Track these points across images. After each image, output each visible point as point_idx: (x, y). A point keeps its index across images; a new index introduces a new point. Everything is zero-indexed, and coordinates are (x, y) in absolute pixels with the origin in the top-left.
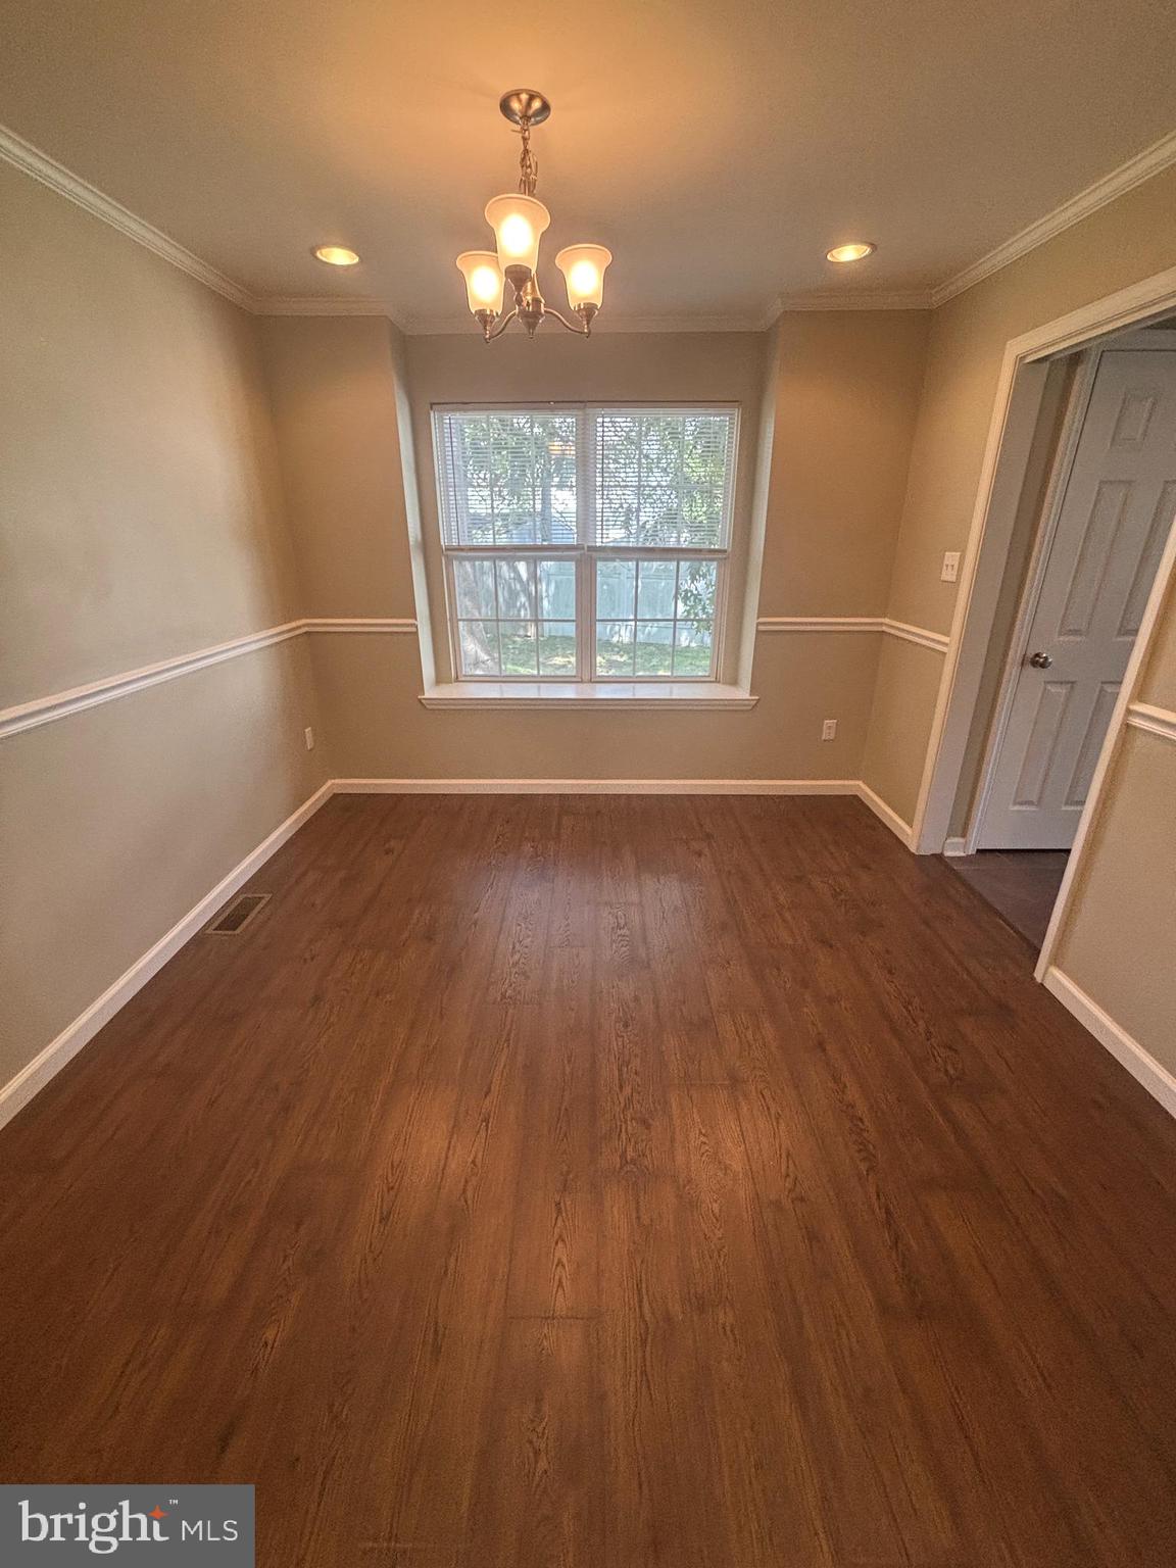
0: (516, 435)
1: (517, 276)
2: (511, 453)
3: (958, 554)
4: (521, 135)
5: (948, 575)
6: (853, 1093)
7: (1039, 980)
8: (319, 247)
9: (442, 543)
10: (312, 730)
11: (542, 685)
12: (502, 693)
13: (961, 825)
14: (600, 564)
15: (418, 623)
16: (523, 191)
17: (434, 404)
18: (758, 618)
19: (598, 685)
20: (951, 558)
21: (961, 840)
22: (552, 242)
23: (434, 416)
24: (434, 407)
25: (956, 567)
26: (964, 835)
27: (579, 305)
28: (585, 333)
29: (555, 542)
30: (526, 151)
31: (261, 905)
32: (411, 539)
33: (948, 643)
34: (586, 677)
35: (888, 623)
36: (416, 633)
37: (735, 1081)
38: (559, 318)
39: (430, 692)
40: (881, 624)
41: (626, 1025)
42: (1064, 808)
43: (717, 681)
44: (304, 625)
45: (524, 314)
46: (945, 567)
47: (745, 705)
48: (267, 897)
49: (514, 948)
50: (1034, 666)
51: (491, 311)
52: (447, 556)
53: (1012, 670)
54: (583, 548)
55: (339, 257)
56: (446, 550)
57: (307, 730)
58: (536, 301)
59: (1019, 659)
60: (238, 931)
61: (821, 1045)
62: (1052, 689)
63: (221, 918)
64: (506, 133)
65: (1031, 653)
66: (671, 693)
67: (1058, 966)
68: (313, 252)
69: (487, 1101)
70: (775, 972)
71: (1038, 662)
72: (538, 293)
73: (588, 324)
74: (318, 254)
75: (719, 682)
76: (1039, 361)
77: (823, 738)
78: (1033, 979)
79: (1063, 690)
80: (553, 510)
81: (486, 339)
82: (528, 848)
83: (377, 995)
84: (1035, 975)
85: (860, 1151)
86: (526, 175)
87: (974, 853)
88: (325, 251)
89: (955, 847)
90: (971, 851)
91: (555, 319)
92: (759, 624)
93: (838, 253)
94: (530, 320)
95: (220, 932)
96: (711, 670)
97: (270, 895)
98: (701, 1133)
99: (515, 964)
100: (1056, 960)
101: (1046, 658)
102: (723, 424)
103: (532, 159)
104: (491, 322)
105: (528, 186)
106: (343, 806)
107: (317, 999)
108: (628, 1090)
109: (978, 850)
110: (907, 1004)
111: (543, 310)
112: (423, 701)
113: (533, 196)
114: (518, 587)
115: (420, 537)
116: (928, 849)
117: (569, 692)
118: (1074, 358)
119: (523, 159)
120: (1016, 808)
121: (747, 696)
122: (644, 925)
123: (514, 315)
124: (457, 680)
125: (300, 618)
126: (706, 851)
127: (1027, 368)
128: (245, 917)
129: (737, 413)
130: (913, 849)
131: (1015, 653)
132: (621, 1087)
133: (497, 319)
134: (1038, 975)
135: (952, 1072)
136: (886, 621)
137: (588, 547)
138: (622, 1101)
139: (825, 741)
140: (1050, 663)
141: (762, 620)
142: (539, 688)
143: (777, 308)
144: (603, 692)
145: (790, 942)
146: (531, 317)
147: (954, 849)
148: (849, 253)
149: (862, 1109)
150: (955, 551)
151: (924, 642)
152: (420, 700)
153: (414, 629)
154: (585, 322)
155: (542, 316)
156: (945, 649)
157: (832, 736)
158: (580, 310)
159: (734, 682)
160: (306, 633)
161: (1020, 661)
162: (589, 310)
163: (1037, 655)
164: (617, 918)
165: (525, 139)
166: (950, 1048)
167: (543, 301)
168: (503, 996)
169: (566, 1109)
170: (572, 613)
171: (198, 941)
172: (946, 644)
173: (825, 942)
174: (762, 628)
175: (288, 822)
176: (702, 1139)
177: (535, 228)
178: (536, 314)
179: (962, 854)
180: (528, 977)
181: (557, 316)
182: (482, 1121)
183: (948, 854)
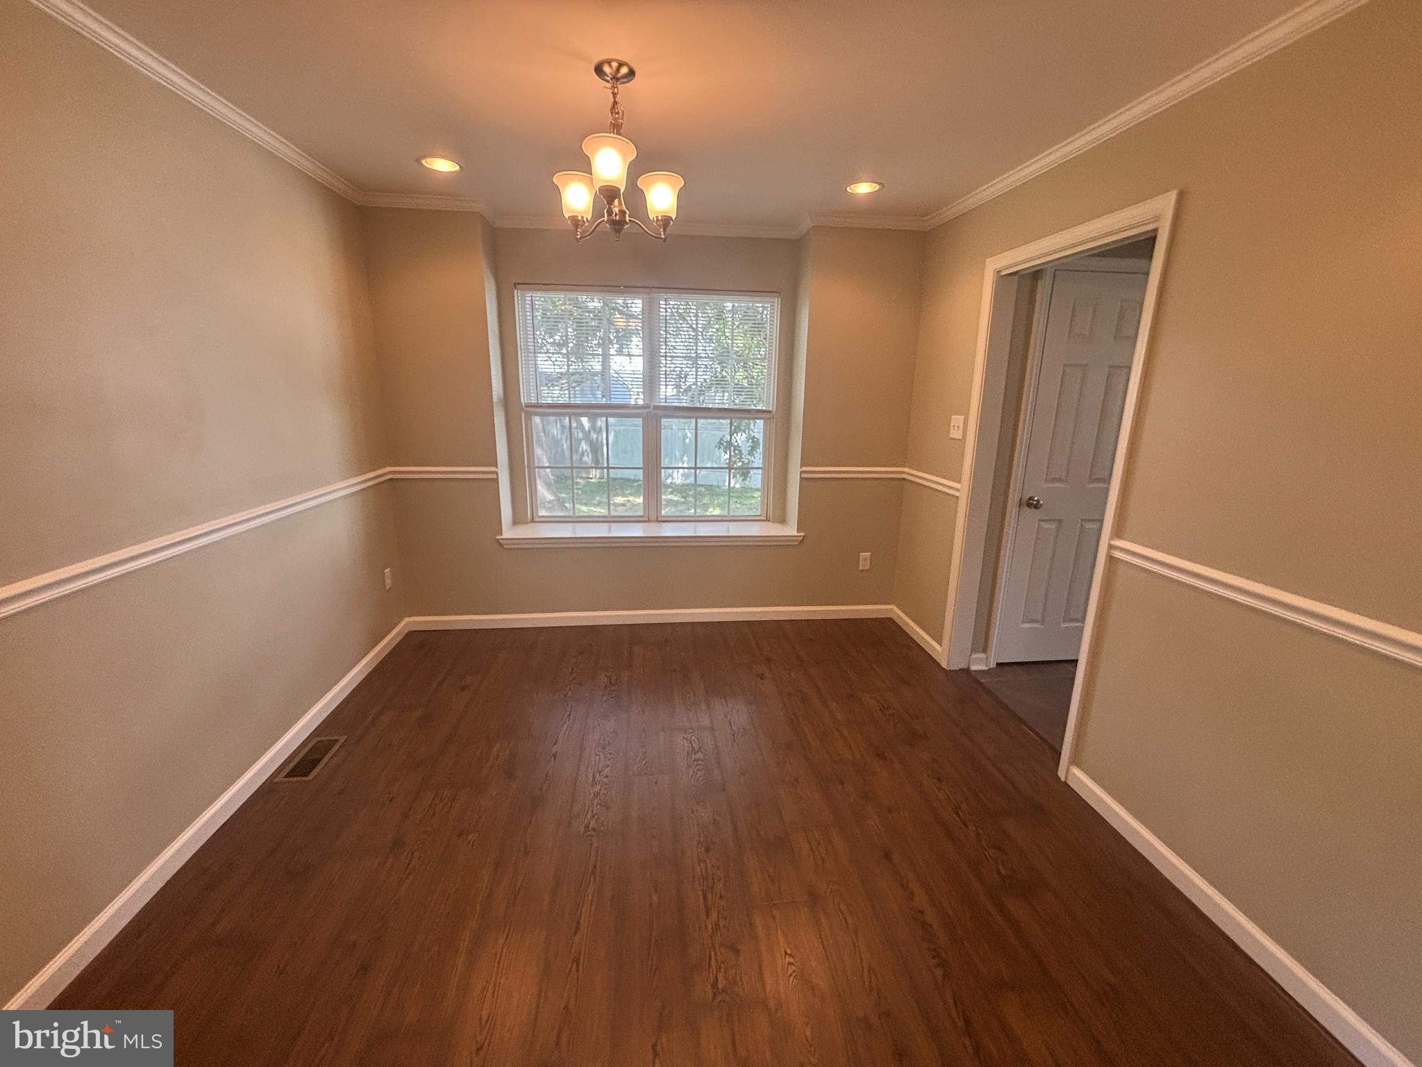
0: (580, 308)
1: (608, 194)
2: (577, 323)
3: (963, 417)
4: (611, 91)
5: (956, 434)
6: (921, 900)
7: (1063, 779)
8: (424, 157)
9: (522, 400)
10: (391, 571)
11: (612, 524)
12: (575, 533)
13: (982, 642)
14: (663, 420)
15: (499, 471)
16: (612, 130)
17: (519, 284)
18: (801, 467)
19: (663, 524)
20: (957, 420)
21: (982, 656)
22: (637, 170)
23: (517, 294)
24: (517, 286)
25: (961, 428)
26: (985, 650)
27: (657, 217)
28: (662, 239)
29: (615, 401)
30: (615, 103)
31: (336, 747)
32: (494, 397)
33: (961, 489)
34: (653, 517)
35: (908, 472)
36: (497, 478)
37: (814, 898)
38: (640, 226)
39: (509, 532)
40: (903, 472)
41: (707, 850)
42: (1063, 625)
43: (767, 520)
44: (390, 473)
45: (613, 223)
46: (952, 428)
47: (793, 541)
48: (342, 739)
49: (594, 778)
50: (1030, 507)
51: (582, 217)
52: (526, 412)
53: (1012, 510)
54: (650, 407)
55: (443, 165)
56: (526, 406)
57: (386, 571)
58: (622, 213)
59: (1017, 499)
60: (311, 777)
61: (887, 856)
62: (1046, 526)
63: (292, 765)
64: (600, 90)
65: (1026, 497)
66: (728, 531)
67: (1078, 766)
68: (418, 160)
69: (577, 938)
70: (840, 787)
71: (1032, 504)
72: (624, 206)
73: (664, 231)
74: (424, 162)
75: (769, 521)
76: (1010, 274)
77: (861, 568)
78: (1058, 778)
79: (1053, 526)
80: (612, 371)
81: (577, 239)
82: (602, 678)
83: (459, 836)
84: (1059, 774)
85: (934, 958)
86: (616, 119)
87: (995, 666)
88: (429, 160)
89: (979, 661)
90: (993, 665)
91: (638, 227)
92: (802, 472)
93: (855, 187)
94: (617, 227)
95: (291, 779)
96: (762, 509)
97: (346, 737)
98: (786, 953)
99: (597, 795)
100: (1075, 760)
101: (1038, 501)
102: (767, 310)
103: (620, 108)
104: (582, 226)
105: (616, 128)
106: (417, 642)
107: (398, 844)
108: (714, 916)
109: (998, 664)
110: (956, 810)
111: (627, 219)
112: (501, 541)
113: (620, 135)
114: (580, 435)
115: (502, 395)
116: (956, 665)
117: (637, 531)
118: (1036, 275)
119: (613, 108)
120: (1028, 625)
121: (795, 533)
122: (717, 747)
123: (604, 221)
124: (533, 521)
125: (384, 467)
126: (767, 674)
127: (1003, 279)
128: (319, 761)
129: (777, 301)
130: (944, 665)
131: (1013, 498)
132: (708, 915)
133: (587, 224)
134: (1062, 774)
135: (1003, 871)
136: (906, 470)
137: (654, 406)
138: (709, 927)
139: (862, 571)
140: (1042, 505)
141: (804, 469)
142: (610, 527)
143: (808, 223)
144: (668, 531)
145: (849, 757)
146: (618, 225)
147: (978, 665)
148: (863, 188)
149: (930, 917)
150: (962, 415)
151: (940, 488)
152: (498, 541)
153: (495, 476)
154: (662, 230)
155: (627, 223)
156: (957, 494)
157: (867, 567)
158: (658, 220)
159: (782, 521)
160: (390, 479)
161: (1018, 504)
162: (666, 221)
163: (1031, 498)
164: (691, 743)
165: (614, 94)
166: (999, 849)
167: (628, 212)
168: (587, 827)
169: (656, 941)
170: (639, 461)
171: (267, 791)
172: (958, 490)
173: (881, 756)
174: (804, 475)
175: (364, 662)
176: (788, 959)
177: (625, 159)
178: (622, 222)
179: (985, 668)
180: (608, 808)
181: (639, 225)
182: (573, 962)
183: (974, 668)
